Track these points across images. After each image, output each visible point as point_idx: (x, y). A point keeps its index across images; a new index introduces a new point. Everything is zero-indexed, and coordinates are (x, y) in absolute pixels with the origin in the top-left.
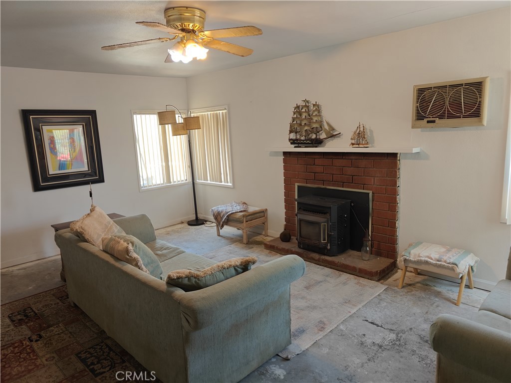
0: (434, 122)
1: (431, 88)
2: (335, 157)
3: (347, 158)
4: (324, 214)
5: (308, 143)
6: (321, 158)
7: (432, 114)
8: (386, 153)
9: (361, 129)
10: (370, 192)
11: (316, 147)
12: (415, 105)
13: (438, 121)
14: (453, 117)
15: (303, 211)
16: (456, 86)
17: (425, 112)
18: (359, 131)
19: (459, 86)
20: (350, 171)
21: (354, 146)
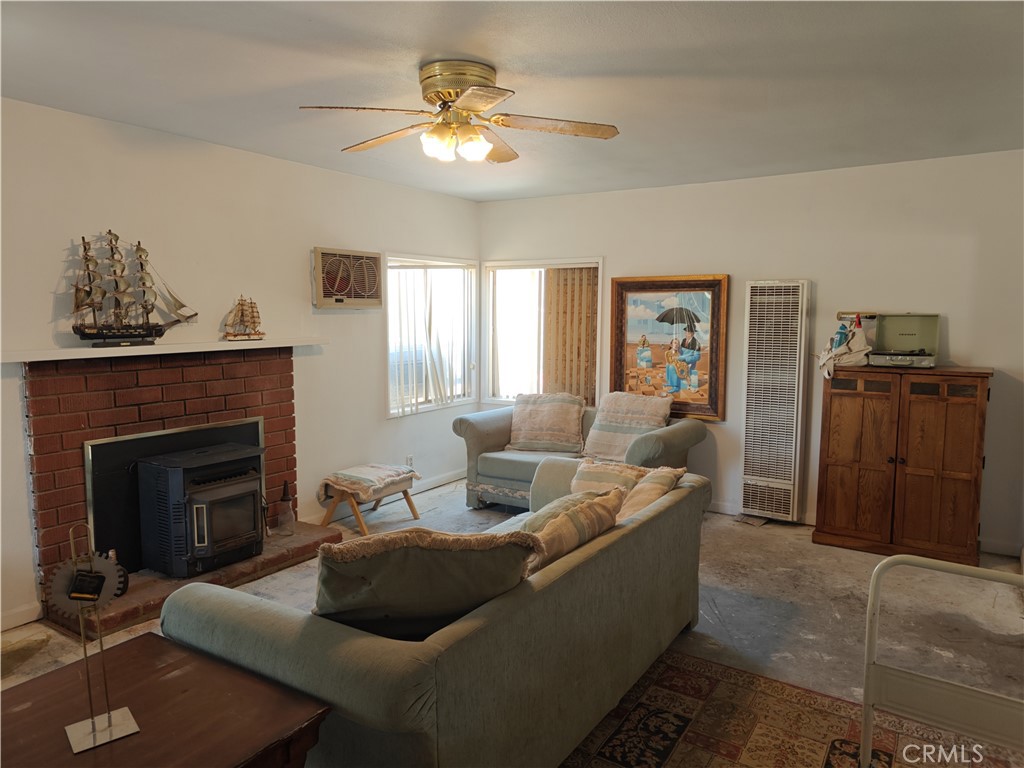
0: (341, 301)
1: (335, 255)
2: (190, 364)
3: (213, 362)
4: (245, 474)
5: (139, 336)
6: (154, 368)
7: (340, 290)
8: (280, 348)
9: (245, 308)
10: (260, 419)
11: (152, 343)
12: (320, 276)
13: (346, 300)
14: (358, 296)
15: (197, 486)
16: (358, 258)
17: (332, 287)
18: (242, 310)
19: (362, 258)
20: (220, 387)
21: (229, 338)
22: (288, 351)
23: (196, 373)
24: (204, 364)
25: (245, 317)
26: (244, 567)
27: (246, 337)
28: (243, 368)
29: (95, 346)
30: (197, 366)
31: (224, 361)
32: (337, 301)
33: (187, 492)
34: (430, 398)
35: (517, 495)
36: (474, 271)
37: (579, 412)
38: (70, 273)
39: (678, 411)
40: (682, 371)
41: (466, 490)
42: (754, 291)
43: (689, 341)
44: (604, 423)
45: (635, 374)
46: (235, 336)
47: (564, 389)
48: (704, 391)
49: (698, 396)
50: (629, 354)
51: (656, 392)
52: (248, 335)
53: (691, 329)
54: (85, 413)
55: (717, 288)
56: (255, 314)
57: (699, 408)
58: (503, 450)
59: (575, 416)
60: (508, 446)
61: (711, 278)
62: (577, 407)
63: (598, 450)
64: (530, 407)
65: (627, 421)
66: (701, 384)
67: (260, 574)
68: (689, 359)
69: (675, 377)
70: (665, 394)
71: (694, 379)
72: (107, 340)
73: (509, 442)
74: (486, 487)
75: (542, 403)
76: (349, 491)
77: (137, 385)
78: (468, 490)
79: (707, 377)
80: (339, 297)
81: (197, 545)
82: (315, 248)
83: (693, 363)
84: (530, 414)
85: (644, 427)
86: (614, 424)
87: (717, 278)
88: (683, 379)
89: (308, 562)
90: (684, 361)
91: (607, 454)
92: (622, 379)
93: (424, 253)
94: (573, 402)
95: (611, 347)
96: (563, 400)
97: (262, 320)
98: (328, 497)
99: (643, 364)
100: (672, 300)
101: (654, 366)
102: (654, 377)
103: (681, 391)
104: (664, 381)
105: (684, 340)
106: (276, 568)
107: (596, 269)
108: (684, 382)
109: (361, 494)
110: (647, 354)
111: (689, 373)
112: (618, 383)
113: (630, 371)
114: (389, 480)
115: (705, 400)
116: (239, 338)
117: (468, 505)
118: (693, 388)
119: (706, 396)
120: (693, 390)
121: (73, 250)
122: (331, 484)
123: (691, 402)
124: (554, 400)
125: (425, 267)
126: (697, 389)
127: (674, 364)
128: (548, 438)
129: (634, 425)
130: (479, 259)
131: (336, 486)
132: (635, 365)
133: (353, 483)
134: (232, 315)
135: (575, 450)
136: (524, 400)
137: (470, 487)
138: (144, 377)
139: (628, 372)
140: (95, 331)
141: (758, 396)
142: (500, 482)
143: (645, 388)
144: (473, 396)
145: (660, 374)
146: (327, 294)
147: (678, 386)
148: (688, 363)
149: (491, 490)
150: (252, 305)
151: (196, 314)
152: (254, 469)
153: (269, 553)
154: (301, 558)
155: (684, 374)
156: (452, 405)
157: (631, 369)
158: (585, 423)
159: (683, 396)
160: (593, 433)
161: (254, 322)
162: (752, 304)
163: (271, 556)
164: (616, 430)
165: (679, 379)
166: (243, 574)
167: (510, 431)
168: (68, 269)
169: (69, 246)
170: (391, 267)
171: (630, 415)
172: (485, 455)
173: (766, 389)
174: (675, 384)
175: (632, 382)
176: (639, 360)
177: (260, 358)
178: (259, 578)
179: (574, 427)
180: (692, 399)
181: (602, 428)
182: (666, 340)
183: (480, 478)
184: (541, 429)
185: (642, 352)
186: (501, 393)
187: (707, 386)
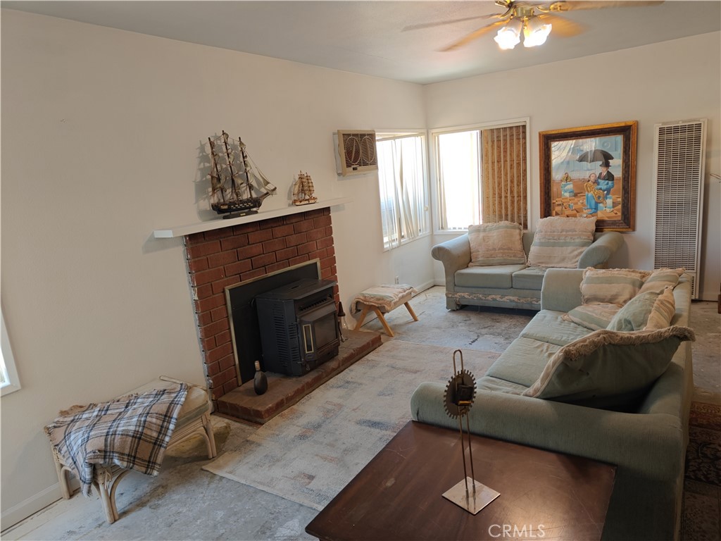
0: (356, 169)
1: (350, 135)
2: (276, 225)
3: (288, 222)
6: (257, 230)
7: (355, 161)
8: (323, 209)
9: (304, 180)
10: (317, 260)
11: (256, 212)
12: (343, 151)
13: (359, 168)
14: (365, 164)
15: (302, 312)
16: (362, 135)
17: (351, 159)
18: (302, 182)
19: (364, 135)
20: (293, 239)
21: (297, 204)
22: (328, 209)
23: (279, 231)
24: (283, 224)
25: (304, 187)
26: (332, 364)
27: (307, 202)
28: (305, 225)
29: (225, 218)
30: (280, 226)
31: (294, 221)
32: (354, 169)
33: (298, 316)
34: (403, 234)
35: (489, 298)
36: (423, 137)
37: (520, 235)
38: (202, 166)
39: (600, 227)
40: (599, 197)
41: (445, 298)
42: (662, 131)
43: (605, 174)
44: (543, 241)
45: (560, 203)
46: (301, 202)
47: (500, 218)
48: (618, 210)
49: (613, 214)
50: (554, 189)
51: (578, 215)
52: (308, 200)
53: (607, 165)
54: (222, 267)
55: (627, 132)
56: (310, 184)
57: (614, 223)
58: (468, 267)
59: (518, 237)
60: (470, 264)
61: (623, 125)
62: (518, 231)
63: (540, 261)
64: (482, 235)
65: (563, 238)
66: (615, 204)
67: (342, 368)
68: (604, 187)
69: (593, 202)
70: (585, 215)
71: (609, 202)
72: (232, 213)
73: (471, 261)
74: (463, 294)
75: (491, 230)
76: (377, 305)
77: (248, 244)
78: (448, 298)
79: (620, 200)
80: (355, 166)
81: (307, 352)
82: (338, 131)
83: (608, 190)
84: (484, 240)
85: (577, 241)
86: (552, 241)
87: (629, 124)
88: (600, 203)
89: (366, 357)
90: (601, 189)
91: (548, 263)
92: (550, 206)
93: (398, 128)
94: (514, 228)
95: (540, 184)
96: (507, 227)
97: (315, 188)
98: (358, 310)
99: (567, 195)
100: (590, 145)
101: (576, 195)
102: (577, 203)
103: (599, 212)
104: (584, 206)
105: (601, 174)
106: (349, 363)
107: (524, 127)
108: (601, 205)
109: (386, 306)
110: (570, 186)
111: (605, 198)
112: (547, 211)
113: (555, 201)
114: (400, 295)
115: (618, 216)
116: (303, 203)
117: (447, 308)
118: (609, 208)
119: (619, 214)
120: (608, 210)
121: (202, 148)
122: (362, 301)
123: (607, 219)
124: (499, 228)
125: (394, 138)
126: (612, 209)
127: (592, 192)
128: (500, 255)
129: (568, 241)
130: (427, 128)
131: (365, 303)
132: (560, 195)
133: (379, 299)
134: (297, 186)
135: (521, 262)
136: (475, 230)
137: (450, 296)
138: (252, 237)
139: (554, 201)
140: (226, 207)
141: (665, 211)
142: (474, 290)
143: (567, 212)
144: (428, 231)
145: (580, 201)
146: (348, 166)
147: (596, 209)
148: (604, 191)
149: (466, 296)
150: (308, 178)
151: (276, 188)
152: (331, 296)
153: (343, 354)
154: (361, 355)
155: (600, 200)
156: (417, 238)
157: (557, 199)
158: (526, 242)
159: (600, 215)
160: (533, 249)
161: (310, 191)
162: (661, 142)
163: (346, 355)
164: (554, 245)
165: (597, 203)
166: (334, 370)
167: (471, 253)
168: (200, 164)
169: (199, 145)
170: (378, 140)
171: (564, 233)
172: (459, 271)
173: (673, 204)
174: (594, 207)
175: (558, 209)
176: (563, 192)
177: (313, 216)
178: (343, 371)
179: (518, 246)
180: (608, 217)
181: (541, 244)
182: (586, 175)
183: (456, 288)
184: (494, 249)
185: (565, 185)
186: (449, 226)
187: (620, 207)
